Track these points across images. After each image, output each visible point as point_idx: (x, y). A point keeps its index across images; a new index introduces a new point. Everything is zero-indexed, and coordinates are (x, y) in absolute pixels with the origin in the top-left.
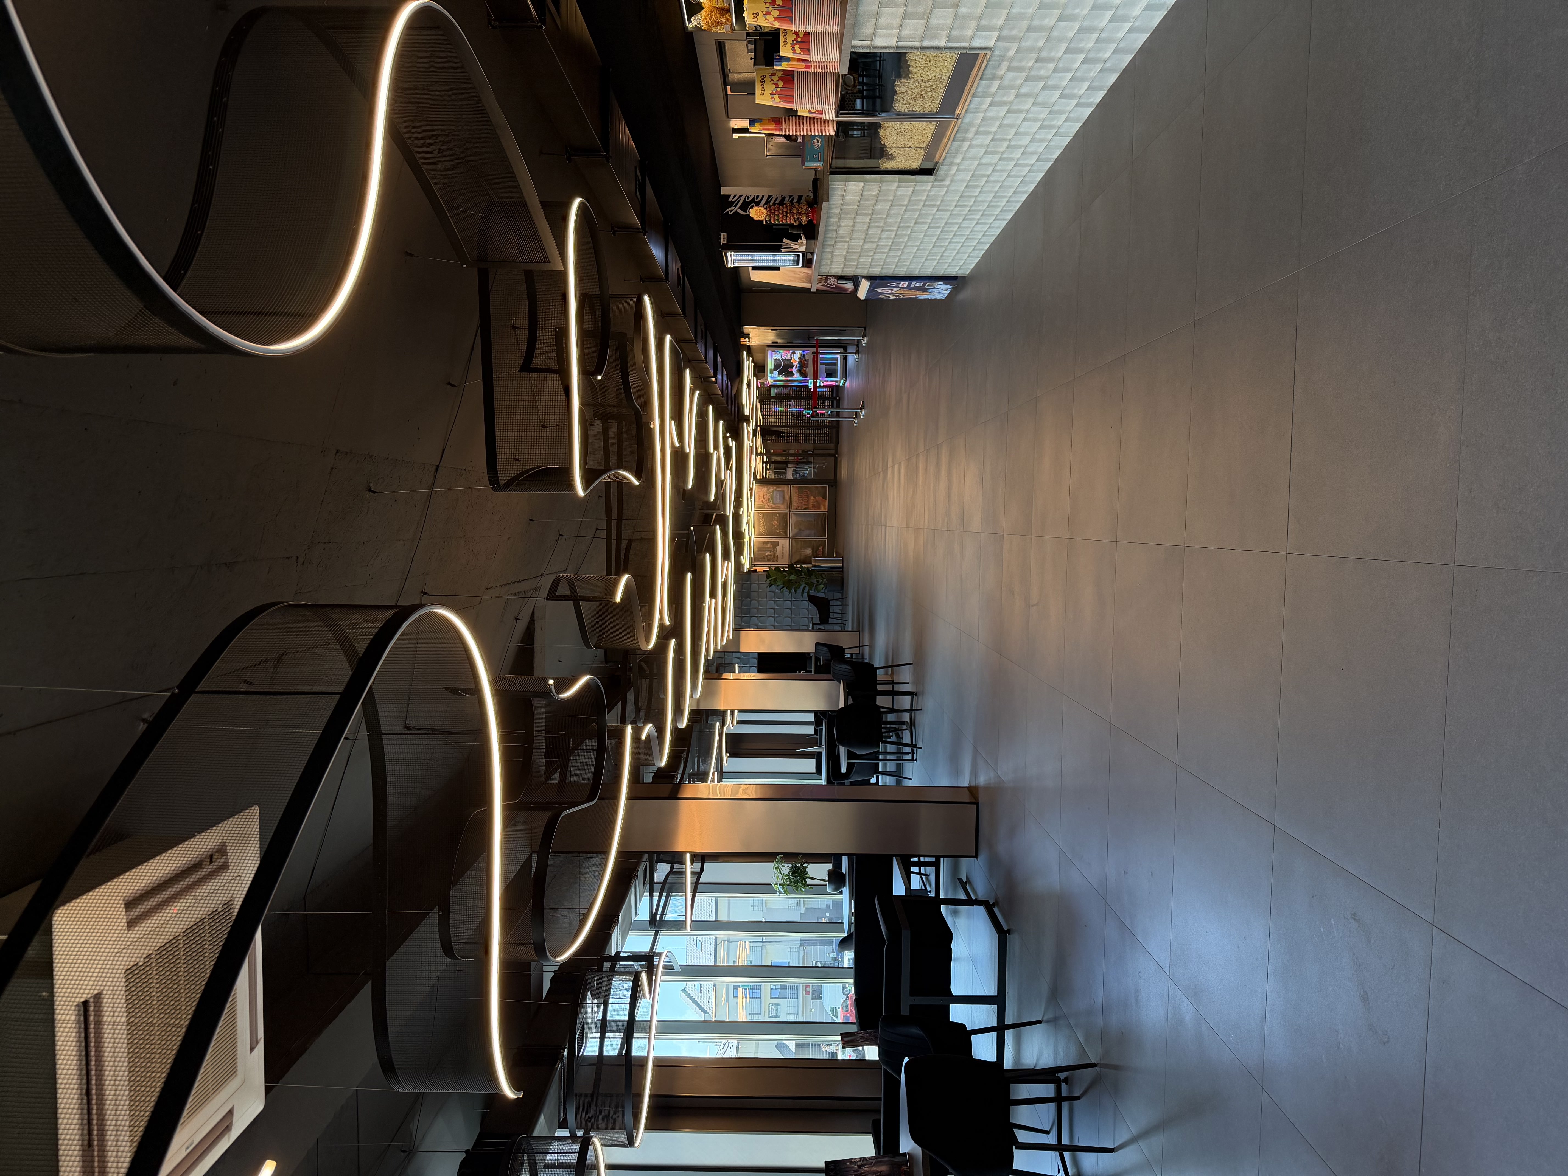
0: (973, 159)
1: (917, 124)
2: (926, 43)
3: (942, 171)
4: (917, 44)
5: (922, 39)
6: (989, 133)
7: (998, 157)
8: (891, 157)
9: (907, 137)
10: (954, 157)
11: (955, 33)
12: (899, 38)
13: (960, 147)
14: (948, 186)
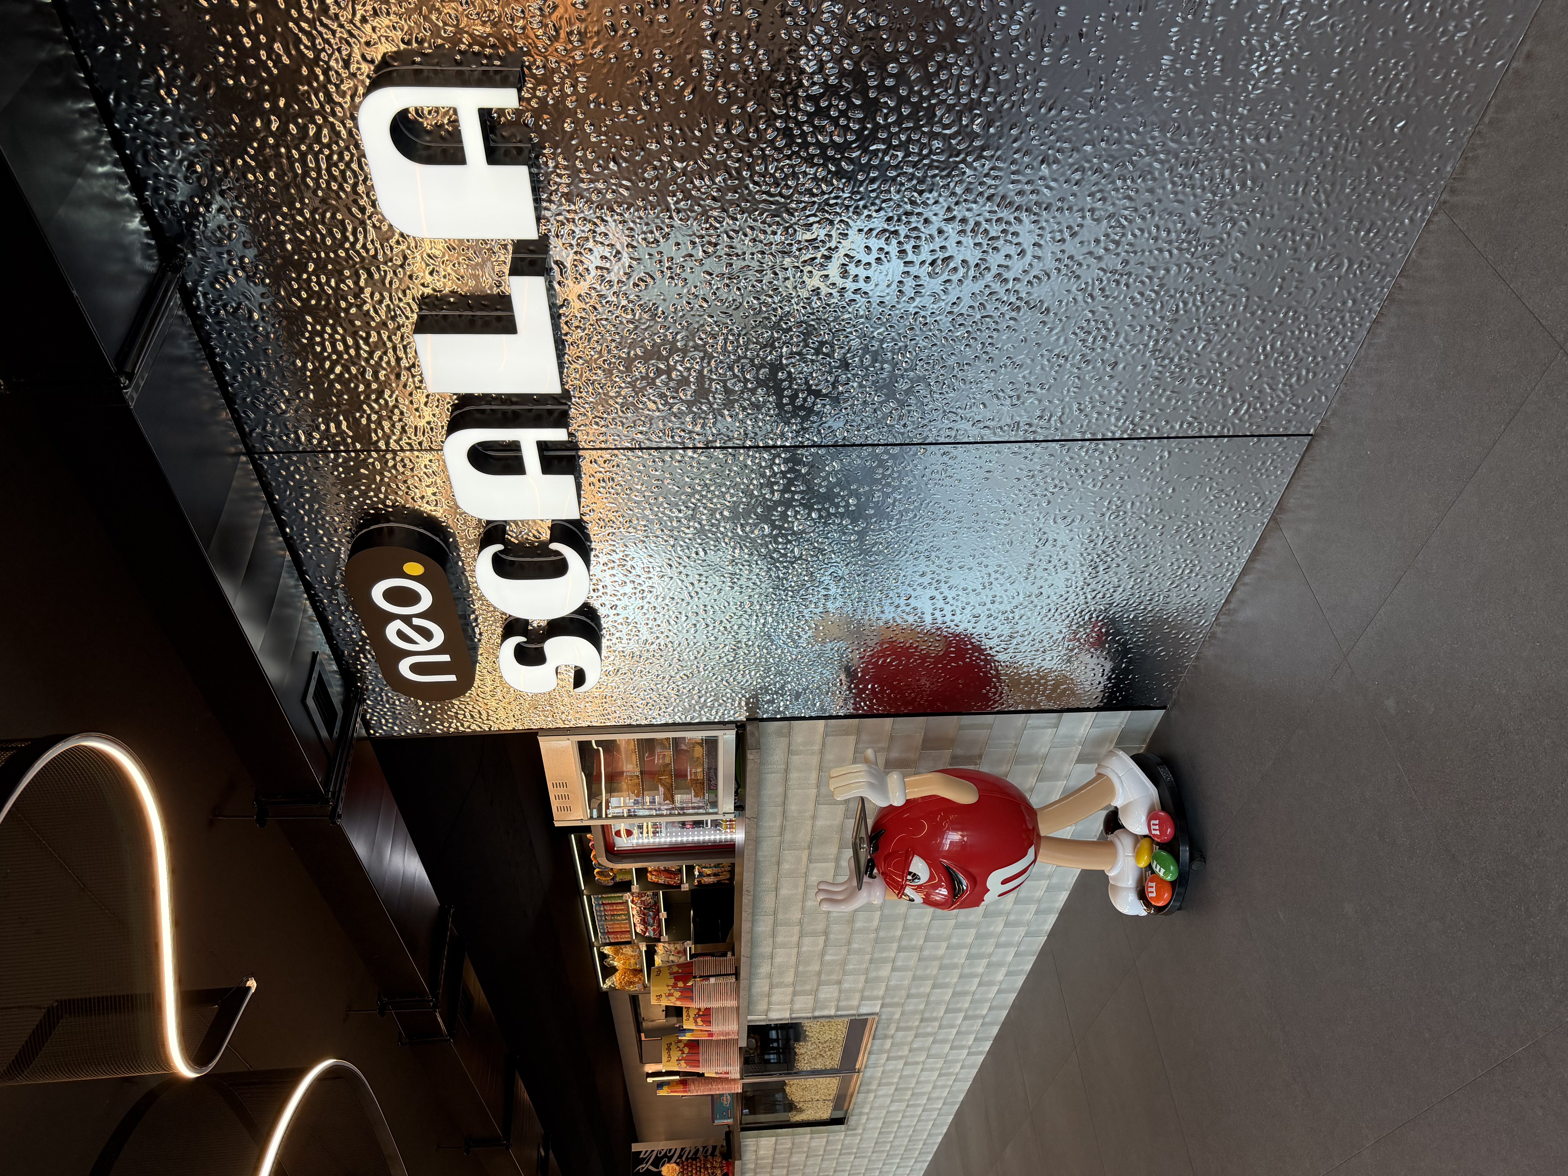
0: (881, 1107)
1: (821, 1080)
2: (817, 1014)
3: (852, 1120)
4: (809, 1015)
5: (814, 1010)
6: (892, 1084)
7: (904, 1104)
8: (801, 1111)
9: (813, 1091)
10: (863, 1107)
11: (842, 1004)
12: (792, 1011)
13: (866, 1098)
14: (861, 1134)
